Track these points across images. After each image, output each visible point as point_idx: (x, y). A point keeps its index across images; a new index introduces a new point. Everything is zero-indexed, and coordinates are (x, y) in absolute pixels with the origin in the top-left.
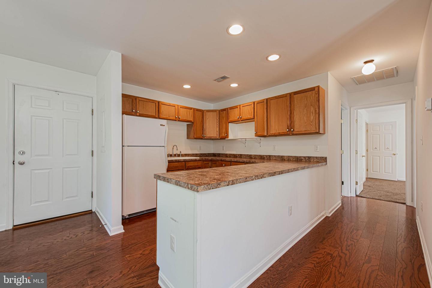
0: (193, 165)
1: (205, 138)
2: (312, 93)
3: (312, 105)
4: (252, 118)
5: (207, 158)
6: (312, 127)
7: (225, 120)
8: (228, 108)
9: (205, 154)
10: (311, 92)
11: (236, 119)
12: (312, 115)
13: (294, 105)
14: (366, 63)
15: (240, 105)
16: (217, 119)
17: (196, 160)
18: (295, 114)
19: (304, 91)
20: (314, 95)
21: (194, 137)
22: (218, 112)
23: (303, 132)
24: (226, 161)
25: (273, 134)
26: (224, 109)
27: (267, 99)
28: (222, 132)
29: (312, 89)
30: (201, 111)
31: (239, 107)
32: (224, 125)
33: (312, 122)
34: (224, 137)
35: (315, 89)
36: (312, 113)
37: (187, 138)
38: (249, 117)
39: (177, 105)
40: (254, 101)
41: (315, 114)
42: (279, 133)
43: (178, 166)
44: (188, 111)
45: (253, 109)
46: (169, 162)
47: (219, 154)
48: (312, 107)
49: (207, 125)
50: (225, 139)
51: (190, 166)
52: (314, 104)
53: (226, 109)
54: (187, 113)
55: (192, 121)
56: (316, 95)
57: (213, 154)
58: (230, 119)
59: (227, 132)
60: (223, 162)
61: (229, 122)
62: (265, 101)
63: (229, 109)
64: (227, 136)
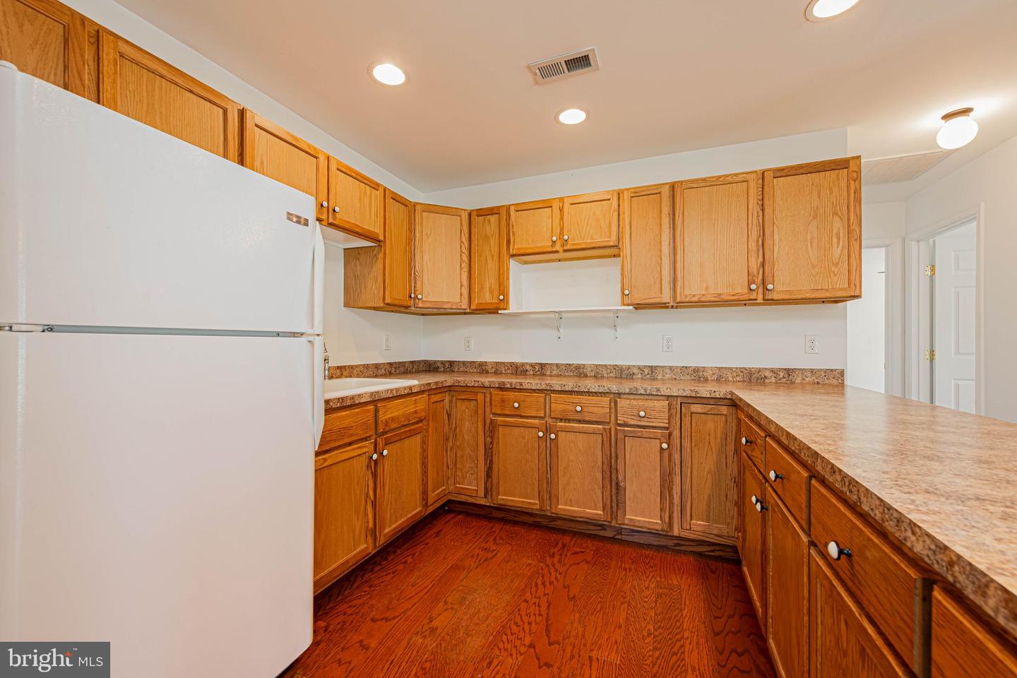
0: (401, 412)
1: (420, 305)
2: (838, 179)
3: (837, 214)
4: (612, 244)
5: (436, 383)
6: (836, 279)
7: (495, 250)
8: (508, 208)
9: (402, 364)
10: (834, 174)
11: (545, 244)
12: (838, 243)
13: (774, 210)
14: (947, 117)
15: (562, 200)
16: (462, 242)
17: (410, 394)
18: (776, 237)
19: (810, 170)
20: (844, 184)
21: (384, 299)
22: (465, 216)
23: (808, 295)
24: (521, 390)
25: (695, 299)
26: (492, 209)
27: (673, 186)
28: (482, 289)
29: (842, 164)
30: (406, 206)
31: (556, 206)
32: (492, 265)
33: (836, 265)
34: (494, 306)
35: (849, 163)
36: (839, 239)
37: (346, 305)
38: (600, 239)
39: (325, 154)
40: (617, 187)
41: (846, 242)
42: (720, 295)
43: (350, 428)
44: (365, 193)
45: (616, 213)
46: (329, 411)
47: (450, 362)
48: (837, 219)
49: (426, 257)
50: (497, 313)
51: (393, 419)
52: (845, 209)
53: (499, 208)
54: (360, 199)
55: (377, 234)
56: (852, 183)
57: (425, 362)
58: (518, 246)
59: (503, 289)
60: (511, 395)
61: (513, 256)
62: (666, 192)
63: (512, 208)
64: (504, 303)
